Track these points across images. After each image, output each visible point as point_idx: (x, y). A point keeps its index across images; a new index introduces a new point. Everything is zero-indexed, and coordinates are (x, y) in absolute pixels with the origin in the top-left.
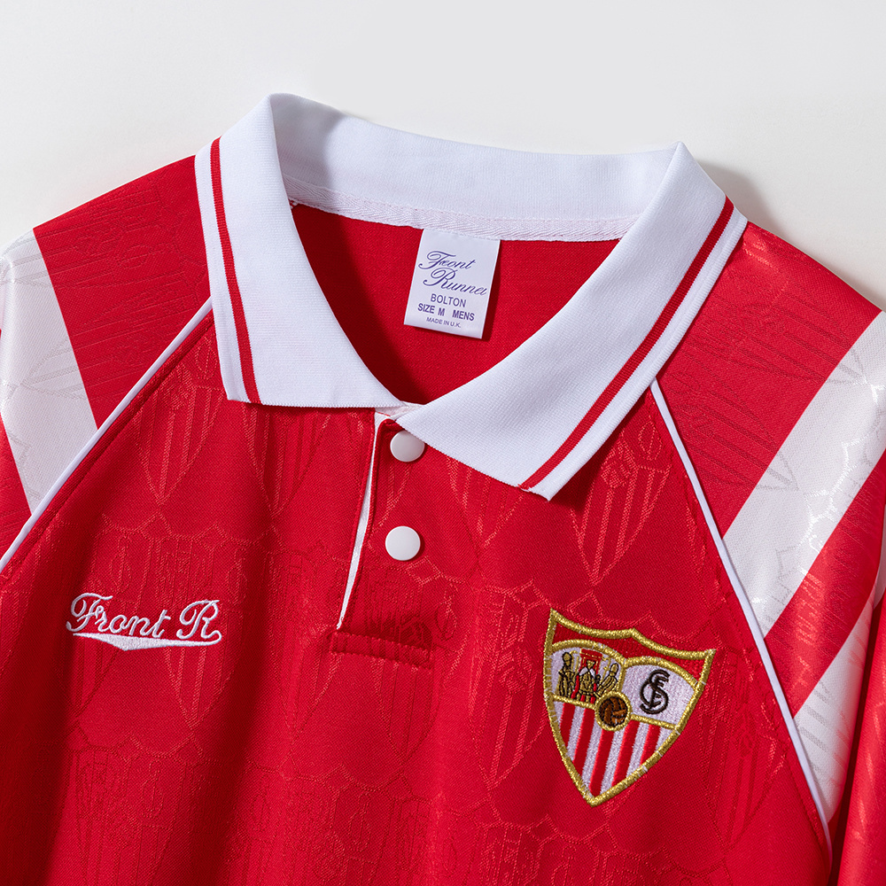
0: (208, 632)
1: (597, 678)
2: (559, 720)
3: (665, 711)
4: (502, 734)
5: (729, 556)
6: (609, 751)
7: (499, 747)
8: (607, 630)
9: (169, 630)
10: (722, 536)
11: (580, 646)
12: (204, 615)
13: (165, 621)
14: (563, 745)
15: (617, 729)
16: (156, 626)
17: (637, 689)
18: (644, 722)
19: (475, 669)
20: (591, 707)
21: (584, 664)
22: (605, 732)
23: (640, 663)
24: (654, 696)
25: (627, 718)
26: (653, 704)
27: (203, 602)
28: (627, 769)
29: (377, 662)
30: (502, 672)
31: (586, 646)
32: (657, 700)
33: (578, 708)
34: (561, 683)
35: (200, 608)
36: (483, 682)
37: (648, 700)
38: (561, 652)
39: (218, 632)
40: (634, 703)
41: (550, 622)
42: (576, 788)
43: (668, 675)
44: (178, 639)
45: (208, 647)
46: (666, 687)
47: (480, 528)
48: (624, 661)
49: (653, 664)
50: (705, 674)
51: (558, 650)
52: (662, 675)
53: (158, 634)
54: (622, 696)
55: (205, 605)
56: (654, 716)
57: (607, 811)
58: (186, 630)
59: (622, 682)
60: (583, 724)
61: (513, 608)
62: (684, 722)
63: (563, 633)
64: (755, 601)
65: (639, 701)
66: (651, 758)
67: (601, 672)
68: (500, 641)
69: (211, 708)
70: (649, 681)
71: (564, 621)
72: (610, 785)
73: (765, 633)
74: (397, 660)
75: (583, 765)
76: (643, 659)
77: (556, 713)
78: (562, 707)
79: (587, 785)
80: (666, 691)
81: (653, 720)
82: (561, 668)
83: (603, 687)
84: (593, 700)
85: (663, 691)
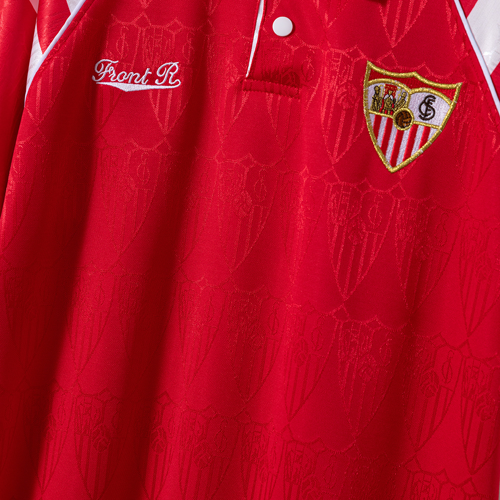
0: (173, 81)
1: (394, 100)
2: (373, 124)
3: (433, 119)
4: (340, 131)
5: (470, 29)
6: (401, 141)
7: (338, 140)
8: (400, 73)
9: (151, 80)
10: (466, 16)
11: (384, 82)
12: (171, 71)
13: (148, 74)
14: (375, 139)
15: (406, 129)
16: (144, 77)
17: (417, 106)
18: (421, 125)
19: (324, 97)
20: (390, 117)
21: (387, 93)
22: (398, 130)
23: (419, 92)
24: (427, 110)
25: (411, 123)
26: (426, 115)
27: (170, 63)
28: (411, 151)
29: (269, 95)
30: (340, 97)
31: (388, 82)
33: (383, 118)
34: (374, 103)
35: (168, 67)
36: (329, 103)
37: (424, 112)
38: (373, 86)
39: (178, 80)
40: (416, 114)
41: (367, 68)
42: (382, 162)
43: (435, 98)
44: (156, 85)
45: (173, 89)
46: (434, 105)
47: (326, 17)
48: (410, 91)
49: (426, 92)
50: (456, 97)
51: (371, 85)
52: (432, 98)
53: (144, 82)
54: (408, 111)
55: (171, 65)
56: (427, 122)
57: (400, 175)
58: (161, 79)
59: (408, 102)
60: (386, 127)
61: (346, 61)
62: (444, 124)
63: (374, 75)
64: (485, 54)
65: (418, 113)
66: (425, 145)
67: (396, 97)
68: (338, 80)
69: (176, 123)
70: (424, 102)
71: (375, 68)
72: (401, 161)
73: (491, 72)
74: (280, 94)
75: (386, 150)
76: (421, 89)
77: (371, 120)
78: (374, 117)
79: (389, 161)
80: (434, 107)
81: (426, 124)
82: (373, 95)
83: (398, 105)
84: (392, 113)
85: (432, 107)
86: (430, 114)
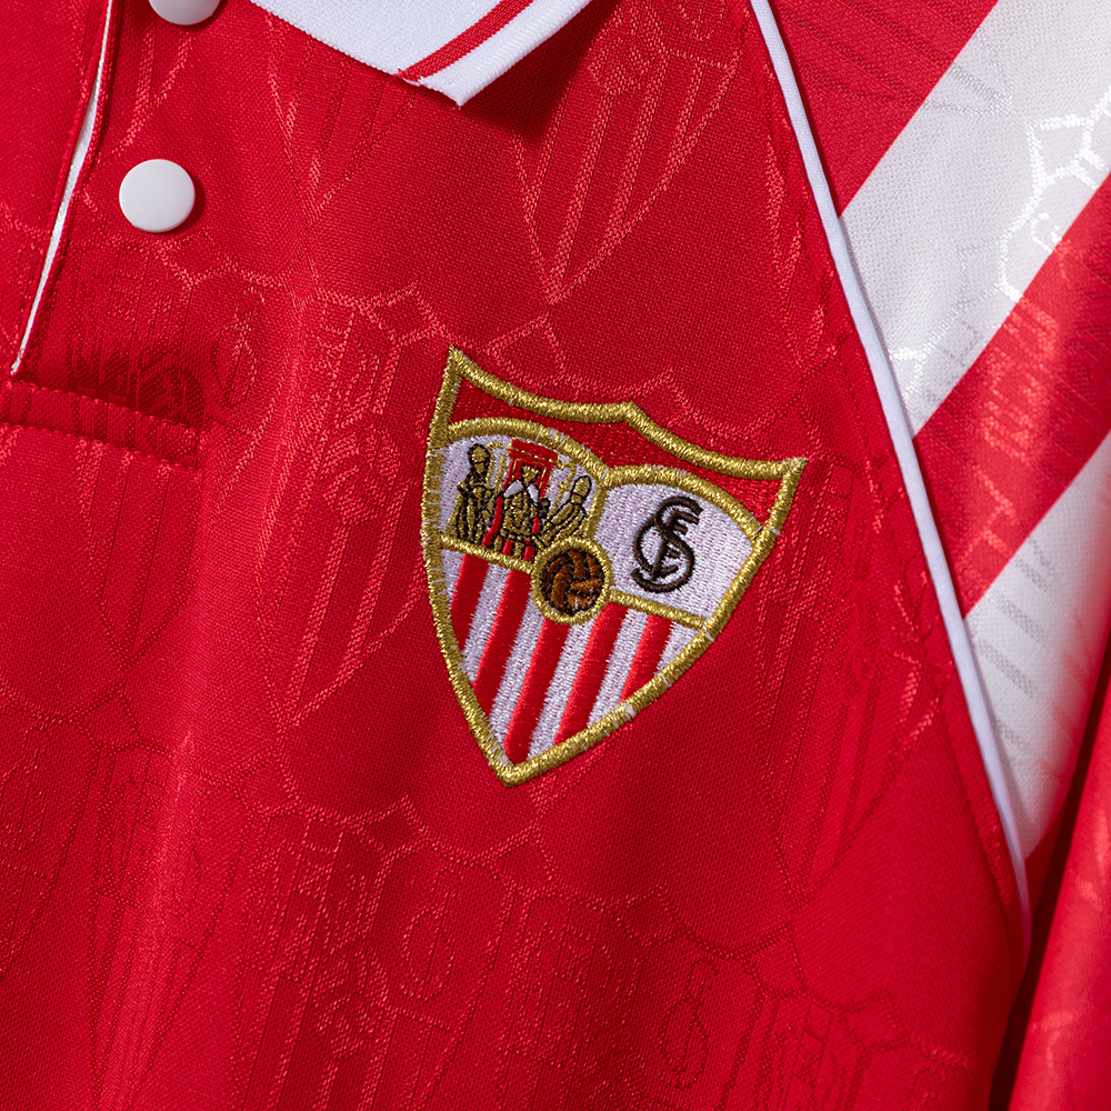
1: (543, 505)
2: (450, 591)
3: (685, 588)
4: (319, 611)
5: (852, 255)
6: (555, 666)
7: (310, 639)
8: (571, 401)
10: (839, 210)
11: (509, 432)
14: (454, 647)
15: (577, 622)
17: (629, 534)
18: (639, 609)
19: (278, 470)
20: (523, 567)
21: (517, 474)
22: (549, 622)
23: (639, 480)
24: (664, 552)
25: (601, 599)
26: (659, 571)
28: (591, 709)
29: (88, 449)
30: (331, 477)
31: (523, 433)
32: (669, 562)
33: (495, 569)
34: (462, 508)
36: (290, 495)
37: (651, 561)
38: (465, 444)
40: (620, 565)
41: (446, 375)
42: (475, 742)
43: (699, 510)
46: (692, 536)
47: (315, 171)
48: (605, 474)
49: (667, 483)
50: (779, 513)
51: (459, 439)
52: (686, 510)
54: (595, 549)
56: (661, 598)
57: (539, 799)
59: (596, 518)
60: (503, 605)
61: (368, 340)
62: (725, 613)
63: (473, 402)
64: (900, 355)
65: (630, 562)
66: (646, 688)
67: (551, 492)
68: (332, 409)
70: (655, 521)
71: (477, 376)
72: (550, 741)
73: (918, 426)
74: (131, 447)
75: (495, 693)
76: (646, 470)
77: (444, 575)
78: (459, 563)
79: (500, 738)
80: (691, 544)
81: (658, 605)
82: (464, 477)
83: (554, 525)
84: (529, 552)
85: (684, 543)
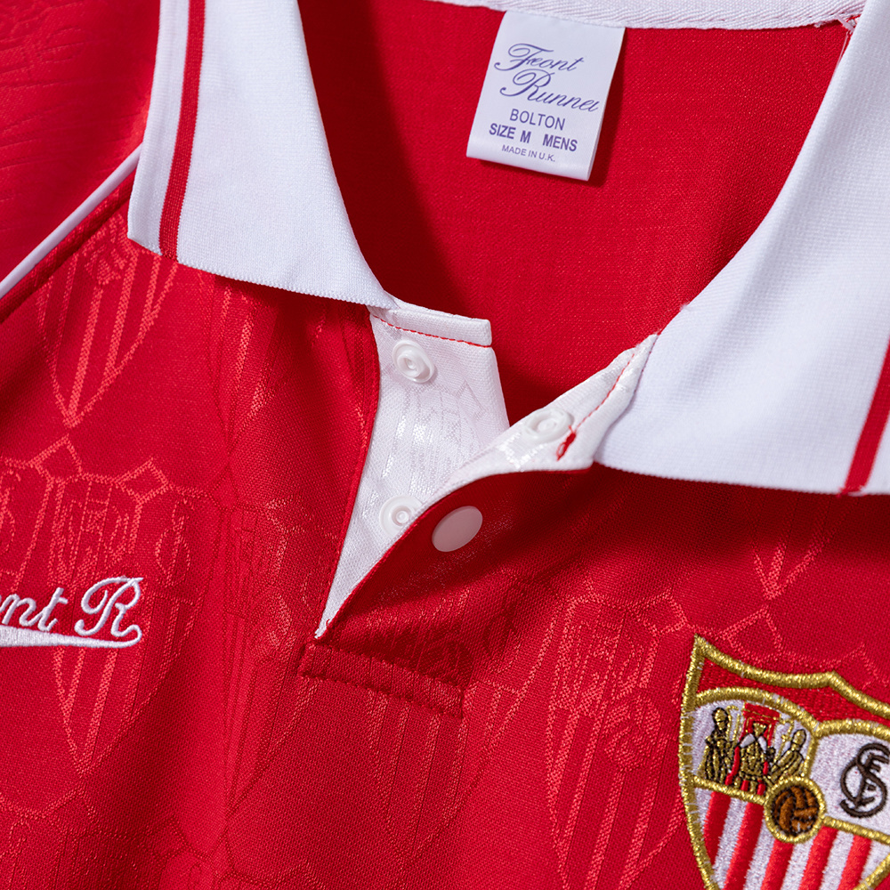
0: (122, 627)
1: (770, 754)
2: (703, 818)
3: (881, 813)
4: (604, 837)
7: (599, 858)
8: (787, 672)
9: (65, 620)
11: (743, 697)
12: (119, 600)
13: (58, 605)
14: (708, 863)
15: (800, 841)
16: (45, 612)
17: (836, 773)
20: (757, 800)
21: (749, 728)
22: (779, 842)
23: (843, 731)
24: (863, 786)
25: (817, 824)
26: (862, 801)
27: (118, 579)
29: (375, 698)
30: (610, 736)
31: (752, 698)
33: (735, 802)
34: (709, 757)
35: (113, 588)
37: (854, 794)
38: (709, 708)
39: (136, 627)
40: (831, 798)
41: (693, 656)
44: (76, 635)
45: (119, 650)
46: (885, 774)
49: (863, 732)
51: (704, 704)
52: (880, 753)
53: (47, 625)
54: (811, 785)
55: (122, 584)
56: (863, 822)
58: (90, 621)
59: (811, 762)
60: (743, 829)
61: (636, 634)
63: (714, 676)
65: (839, 795)
67: (775, 743)
68: (609, 685)
69: (115, 746)
70: (856, 762)
71: (716, 655)
74: (410, 698)
76: (848, 723)
77: (697, 808)
78: (708, 798)
80: (883, 780)
81: (861, 828)
82: (709, 732)
83: (779, 768)
84: (762, 789)
85: (879, 780)
86: (872, 799)
